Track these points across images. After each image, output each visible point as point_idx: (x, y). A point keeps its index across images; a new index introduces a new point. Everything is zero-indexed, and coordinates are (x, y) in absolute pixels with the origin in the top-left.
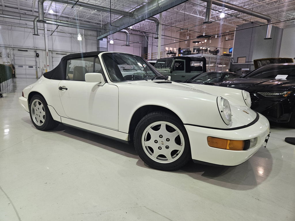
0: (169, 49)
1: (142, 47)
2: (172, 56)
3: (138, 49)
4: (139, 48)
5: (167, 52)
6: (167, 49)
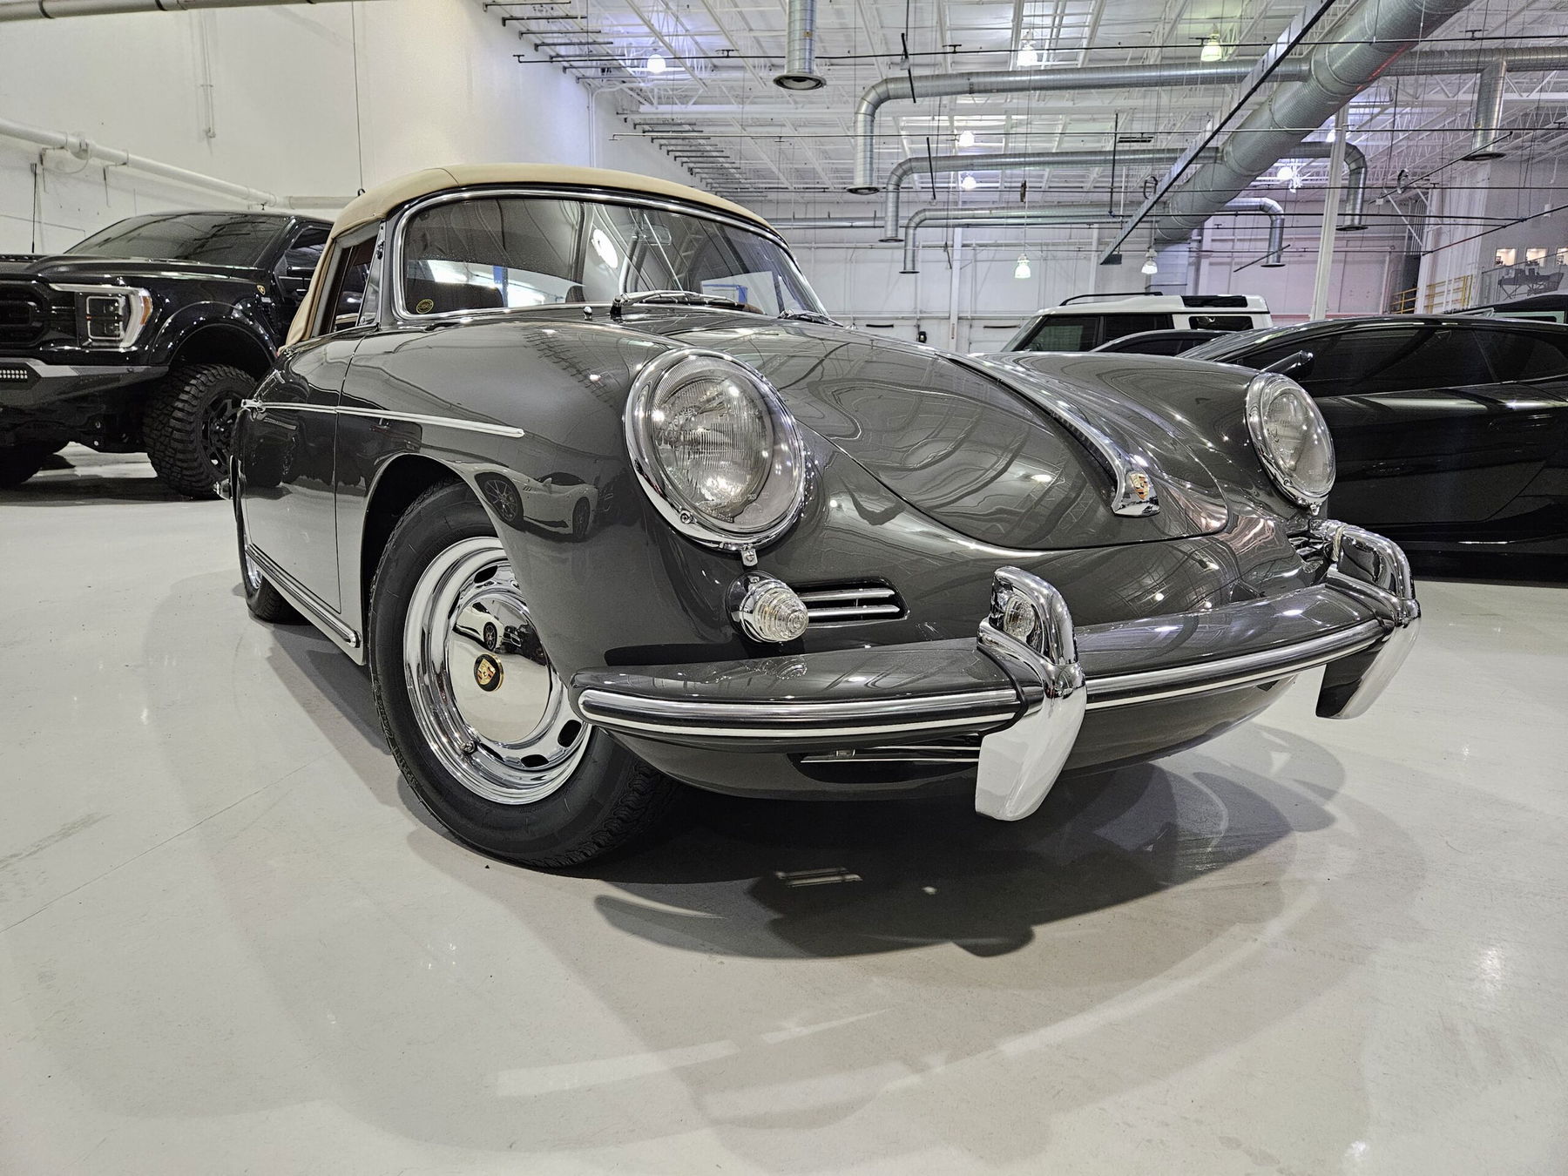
1: (1397, 259)
5: (1504, 274)
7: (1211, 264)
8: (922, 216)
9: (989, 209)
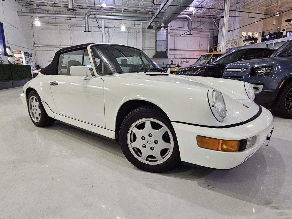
0: (247, 33)
1: (211, 37)
2: (250, 43)
3: (206, 39)
4: (207, 37)
5: (244, 38)
6: (244, 34)
7: (170, 36)
8: (89, 13)
9: (111, 12)
